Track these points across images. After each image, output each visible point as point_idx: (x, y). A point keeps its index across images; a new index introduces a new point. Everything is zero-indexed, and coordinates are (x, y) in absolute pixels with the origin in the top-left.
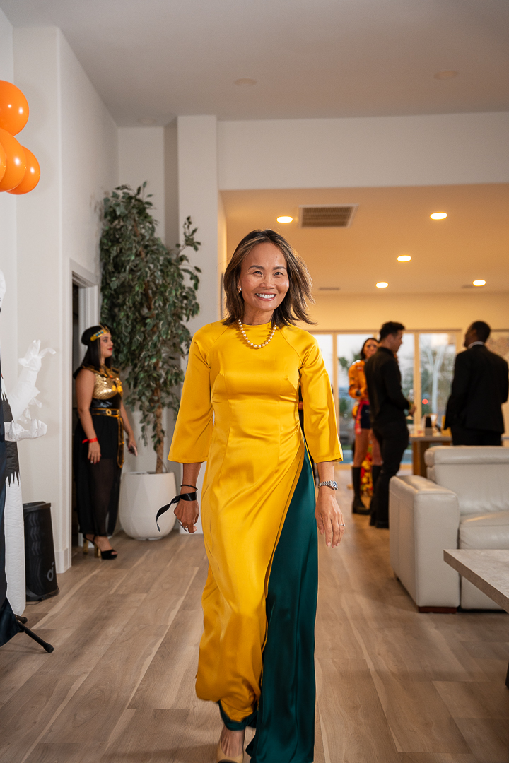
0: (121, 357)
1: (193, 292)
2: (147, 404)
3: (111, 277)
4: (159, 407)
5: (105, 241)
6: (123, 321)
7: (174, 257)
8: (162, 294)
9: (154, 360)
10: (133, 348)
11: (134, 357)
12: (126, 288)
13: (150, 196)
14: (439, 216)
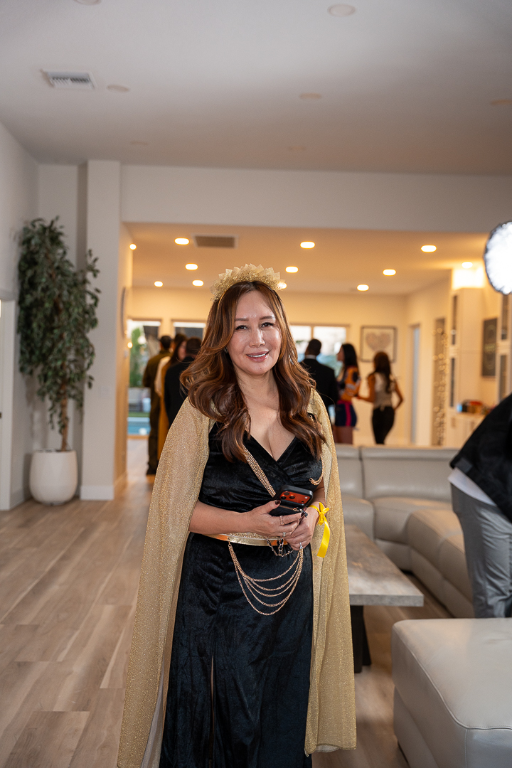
0: (34, 358)
1: (93, 310)
2: (54, 396)
3: (27, 294)
4: (65, 398)
5: (23, 264)
6: (36, 330)
7: (80, 278)
8: (67, 310)
9: (59, 363)
10: (44, 351)
11: (44, 358)
12: (38, 303)
13: (62, 227)
14: (308, 245)
